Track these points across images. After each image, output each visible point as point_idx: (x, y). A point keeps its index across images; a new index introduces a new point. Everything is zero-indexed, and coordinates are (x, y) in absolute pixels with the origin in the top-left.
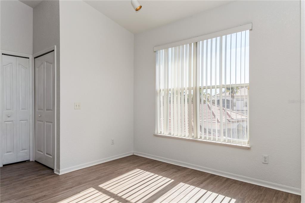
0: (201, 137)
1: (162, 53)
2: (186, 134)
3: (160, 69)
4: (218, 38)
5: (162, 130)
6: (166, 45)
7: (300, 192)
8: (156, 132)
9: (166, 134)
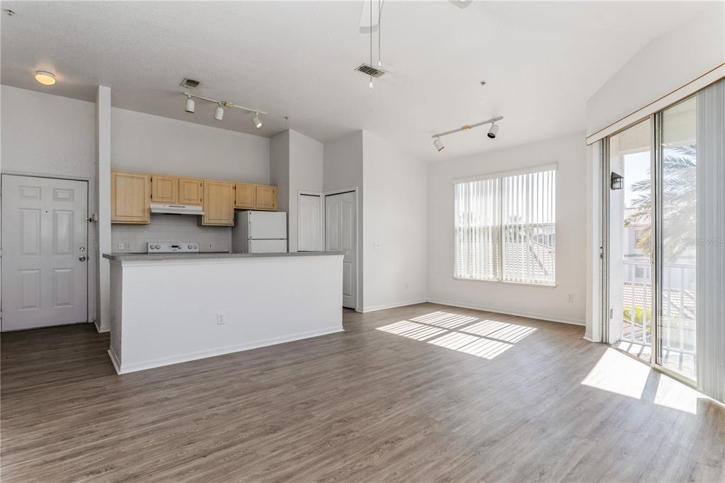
0: (506, 279)
1: (461, 187)
2: (490, 277)
3: (460, 206)
4: (525, 176)
5: (462, 272)
6: (467, 179)
7: (585, 323)
8: (455, 275)
9: (467, 276)
